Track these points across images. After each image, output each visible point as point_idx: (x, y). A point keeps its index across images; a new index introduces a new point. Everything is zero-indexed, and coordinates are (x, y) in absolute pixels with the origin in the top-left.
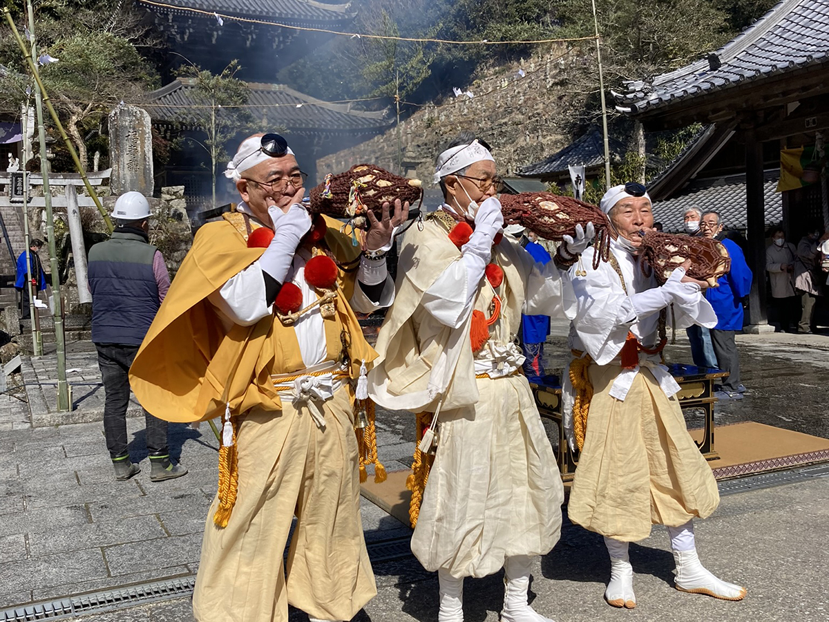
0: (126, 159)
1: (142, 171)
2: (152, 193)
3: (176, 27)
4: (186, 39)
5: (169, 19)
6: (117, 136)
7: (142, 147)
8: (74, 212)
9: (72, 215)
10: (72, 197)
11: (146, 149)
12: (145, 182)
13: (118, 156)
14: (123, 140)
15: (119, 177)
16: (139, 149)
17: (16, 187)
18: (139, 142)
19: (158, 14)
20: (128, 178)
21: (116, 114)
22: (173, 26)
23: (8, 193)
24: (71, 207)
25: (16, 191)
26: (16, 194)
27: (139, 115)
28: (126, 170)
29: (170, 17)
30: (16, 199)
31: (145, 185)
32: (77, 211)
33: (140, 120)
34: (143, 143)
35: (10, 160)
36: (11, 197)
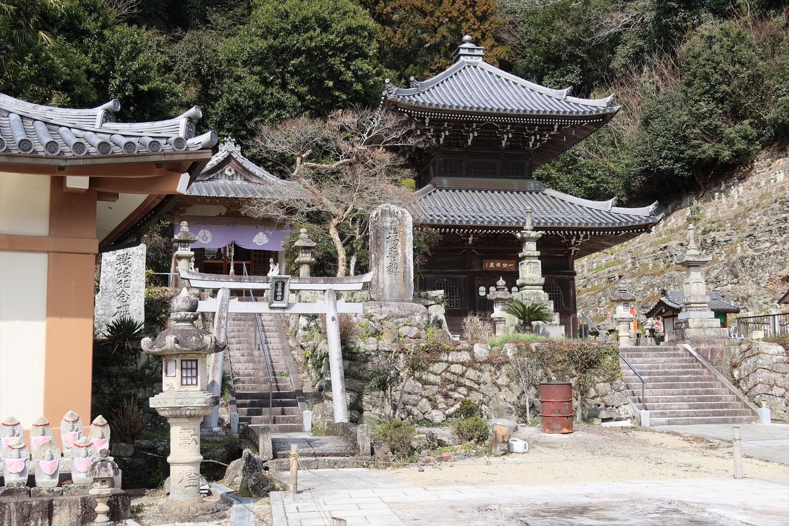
0: (386, 261)
1: (402, 275)
2: (411, 298)
3: (432, 131)
4: (441, 142)
5: (425, 123)
6: (377, 238)
7: (403, 250)
8: (333, 319)
9: (331, 322)
10: (332, 303)
11: (407, 251)
12: (405, 286)
13: (377, 260)
14: (383, 242)
15: (378, 281)
16: (399, 251)
17: (276, 292)
18: (399, 244)
19: (415, 119)
20: (387, 282)
21: (377, 215)
22: (429, 130)
23: (267, 298)
24: (330, 313)
25: (276, 296)
26: (275, 299)
27: (400, 216)
28: (386, 273)
29: (427, 121)
30: (276, 304)
31: (404, 289)
32: (336, 318)
33: (401, 221)
34: (404, 244)
35: (271, 266)
36: (271, 303)
